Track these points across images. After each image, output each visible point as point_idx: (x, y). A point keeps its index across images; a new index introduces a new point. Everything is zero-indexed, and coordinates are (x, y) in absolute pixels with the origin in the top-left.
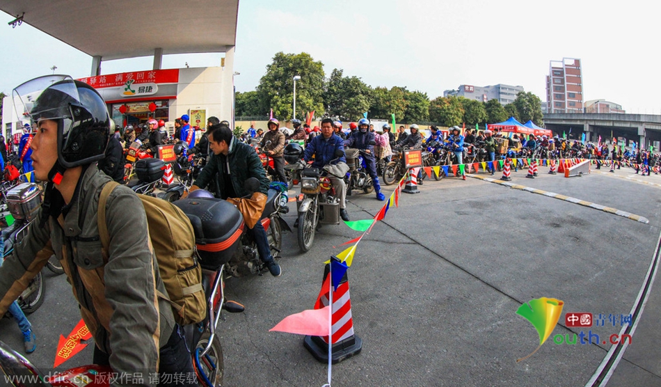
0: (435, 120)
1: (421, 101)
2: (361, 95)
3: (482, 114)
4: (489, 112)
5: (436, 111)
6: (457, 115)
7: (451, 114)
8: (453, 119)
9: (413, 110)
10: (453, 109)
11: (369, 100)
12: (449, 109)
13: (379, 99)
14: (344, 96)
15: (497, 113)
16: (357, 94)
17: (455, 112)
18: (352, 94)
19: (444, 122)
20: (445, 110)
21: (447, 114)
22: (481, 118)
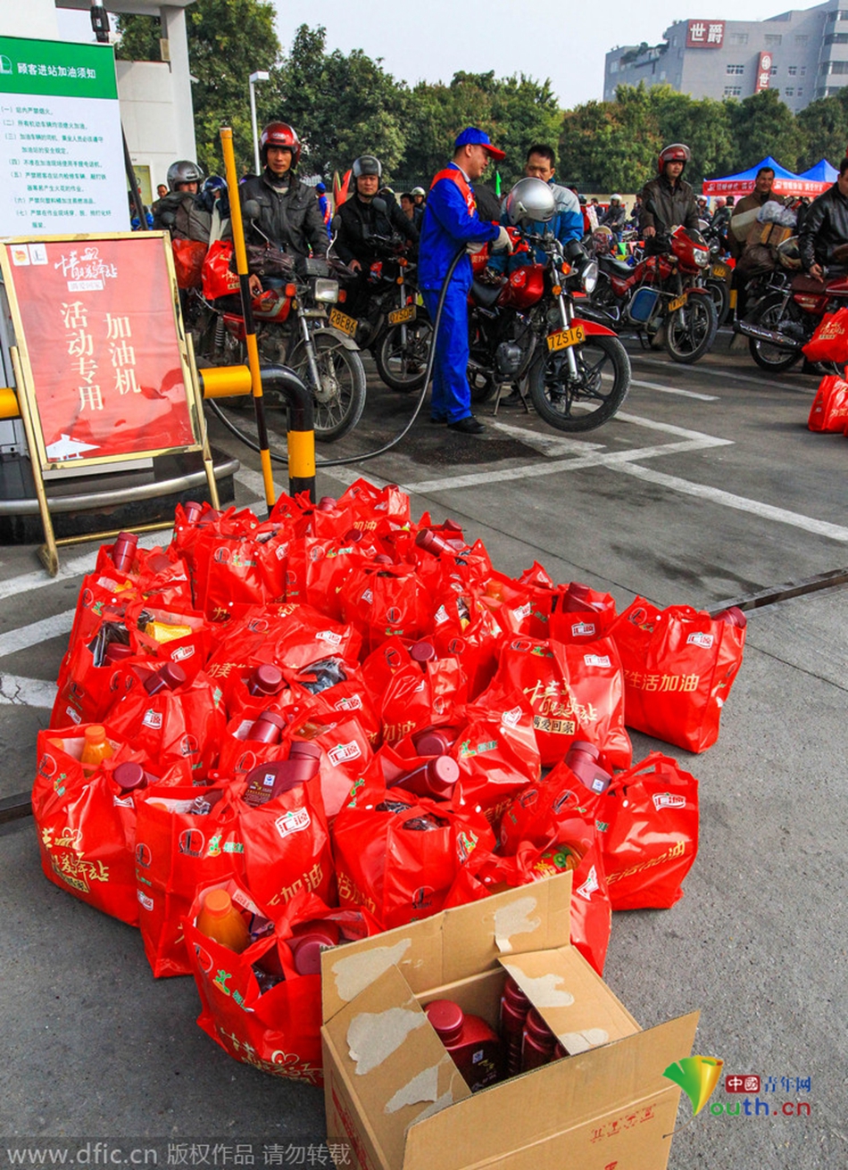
0: (576, 175)
1: (538, 122)
2: (384, 115)
3: (718, 148)
4: (743, 136)
5: (579, 147)
6: (639, 155)
7: (623, 155)
8: (627, 168)
9: (517, 149)
10: (627, 139)
11: (403, 126)
12: (615, 140)
13: (426, 122)
14: (336, 117)
15: (768, 136)
16: (372, 110)
17: (635, 146)
18: (360, 110)
19: (599, 180)
20: (603, 145)
21: (610, 154)
22: (713, 160)
